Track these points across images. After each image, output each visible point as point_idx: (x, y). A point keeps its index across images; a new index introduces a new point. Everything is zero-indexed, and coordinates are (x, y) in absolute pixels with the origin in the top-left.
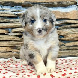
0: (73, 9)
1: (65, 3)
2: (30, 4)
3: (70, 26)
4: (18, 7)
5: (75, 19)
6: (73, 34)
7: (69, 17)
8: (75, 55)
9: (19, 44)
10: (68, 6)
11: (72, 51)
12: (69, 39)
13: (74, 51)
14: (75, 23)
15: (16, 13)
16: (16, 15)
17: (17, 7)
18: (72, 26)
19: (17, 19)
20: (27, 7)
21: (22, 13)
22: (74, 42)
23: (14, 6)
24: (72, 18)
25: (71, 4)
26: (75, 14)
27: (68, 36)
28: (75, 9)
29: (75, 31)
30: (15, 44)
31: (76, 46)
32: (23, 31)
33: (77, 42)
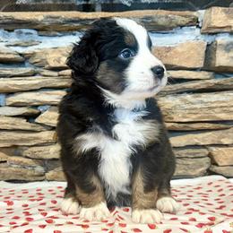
0: (187, 37)
1: (164, 19)
2: (60, 24)
3: (179, 86)
4: (27, 34)
5: (192, 66)
6: (187, 111)
7: (176, 62)
8: (193, 174)
10: (171, 28)
11: (185, 162)
12: (176, 125)
13: (191, 162)
14: (194, 77)
15: (21, 50)
16: (21, 55)
17: (21, 33)
18: (184, 88)
19: (24, 66)
20: (53, 33)
21: (37, 51)
22: (190, 136)
23: (12, 31)
24: (184, 65)
25: (179, 23)
26: (192, 52)
27: (173, 116)
28: (193, 38)
29: (192, 104)
31: (196, 146)
32: (39, 101)
33: (200, 136)
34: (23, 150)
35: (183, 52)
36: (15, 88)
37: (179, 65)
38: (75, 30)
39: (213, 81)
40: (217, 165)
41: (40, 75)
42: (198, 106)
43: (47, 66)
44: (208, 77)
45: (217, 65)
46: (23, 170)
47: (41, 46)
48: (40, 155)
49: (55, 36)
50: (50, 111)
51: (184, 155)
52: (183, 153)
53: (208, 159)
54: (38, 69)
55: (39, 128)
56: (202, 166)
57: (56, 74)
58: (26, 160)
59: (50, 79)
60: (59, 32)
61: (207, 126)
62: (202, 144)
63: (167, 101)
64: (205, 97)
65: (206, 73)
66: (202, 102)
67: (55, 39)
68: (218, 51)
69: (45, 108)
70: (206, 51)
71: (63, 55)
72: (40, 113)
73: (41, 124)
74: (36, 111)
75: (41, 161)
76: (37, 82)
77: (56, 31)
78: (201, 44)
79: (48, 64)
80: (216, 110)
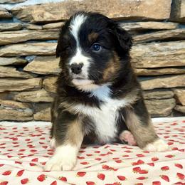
3: (148, 36)
5: (160, 18)
6: (155, 58)
7: (145, 14)
8: (160, 113)
9: (18, 86)
11: (153, 103)
12: (146, 70)
13: (158, 103)
14: (161, 28)
15: (9, 7)
16: (9, 11)
18: (153, 37)
19: (13, 22)
21: (23, 8)
22: (158, 80)
24: (152, 17)
26: (160, 5)
27: (142, 62)
29: (161, 51)
30: (8, 87)
31: (163, 89)
32: (26, 52)
33: (167, 80)
34: (14, 95)
35: (152, 6)
36: (6, 41)
37: (148, 16)
39: (178, 31)
40: (181, 105)
41: (27, 29)
42: (165, 53)
43: (32, 21)
44: (174, 27)
45: (182, 16)
46: (15, 112)
47: (27, 3)
48: (29, 99)
50: (36, 60)
51: (152, 97)
52: (152, 95)
53: (173, 100)
54: (25, 24)
55: (27, 75)
56: (168, 106)
57: (40, 27)
58: (17, 104)
59: (35, 32)
61: (173, 71)
62: (168, 86)
63: (137, 50)
64: (171, 45)
65: (172, 24)
66: (168, 50)
68: (182, 4)
69: (32, 58)
70: (172, 4)
71: (46, 11)
72: (28, 63)
74: (24, 61)
75: (29, 104)
76: (24, 35)
79: (33, 18)
80: (181, 56)
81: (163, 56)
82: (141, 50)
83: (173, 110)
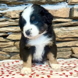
0: (63, 6)
2: (16, 2)
3: (60, 24)
4: (3, 6)
5: (65, 17)
6: (63, 34)
7: (59, 15)
9: (4, 45)
12: (59, 39)
13: (64, 53)
14: (65, 21)
16: (1, 13)
17: (1, 5)
18: (62, 25)
19: (2, 18)
20: (13, 5)
21: (7, 12)
22: (64, 43)
24: (62, 16)
25: (60, 1)
26: (65, 12)
27: (58, 35)
28: (65, 6)
29: (65, 31)
31: (67, 47)
32: (8, 31)
33: (68, 43)
34: (2, 49)
35: (61, 12)
37: (60, 16)
38: (21, 4)
39: (73, 22)
40: (74, 54)
41: (8, 21)
42: (67, 32)
43: (11, 18)
44: (71, 21)
45: (74, 16)
46: (2, 56)
47: (8, 10)
48: (9, 51)
49: (14, 6)
50: (12, 34)
51: (62, 50)
52: (62, 49)
53: (71, 52)
54: (7, 19)
55: (8, 41)
56: (69, 54)
57: (14, 20)
58: (3, 53)
59: (12, 22)
60: (15, 5)
61: (70, 39)
62: (69, 46)
64: (70, 28)
65: (70, 19)
66: (69, 30)
67: (13, 8)
68: (74, 11)
69: (10, 33)
70: (70, 11)
71: (17, 13)
72: (8, 35)
73: (9, 39)
74: (7, 34)
75: (9, 53)
76: (7, 23)
77: (14, 4)
78: (68, 9)
79: (11, 17)
80: (74, 33)
81: (66, 33)
82: (57, 30)
83: (71, 56)
